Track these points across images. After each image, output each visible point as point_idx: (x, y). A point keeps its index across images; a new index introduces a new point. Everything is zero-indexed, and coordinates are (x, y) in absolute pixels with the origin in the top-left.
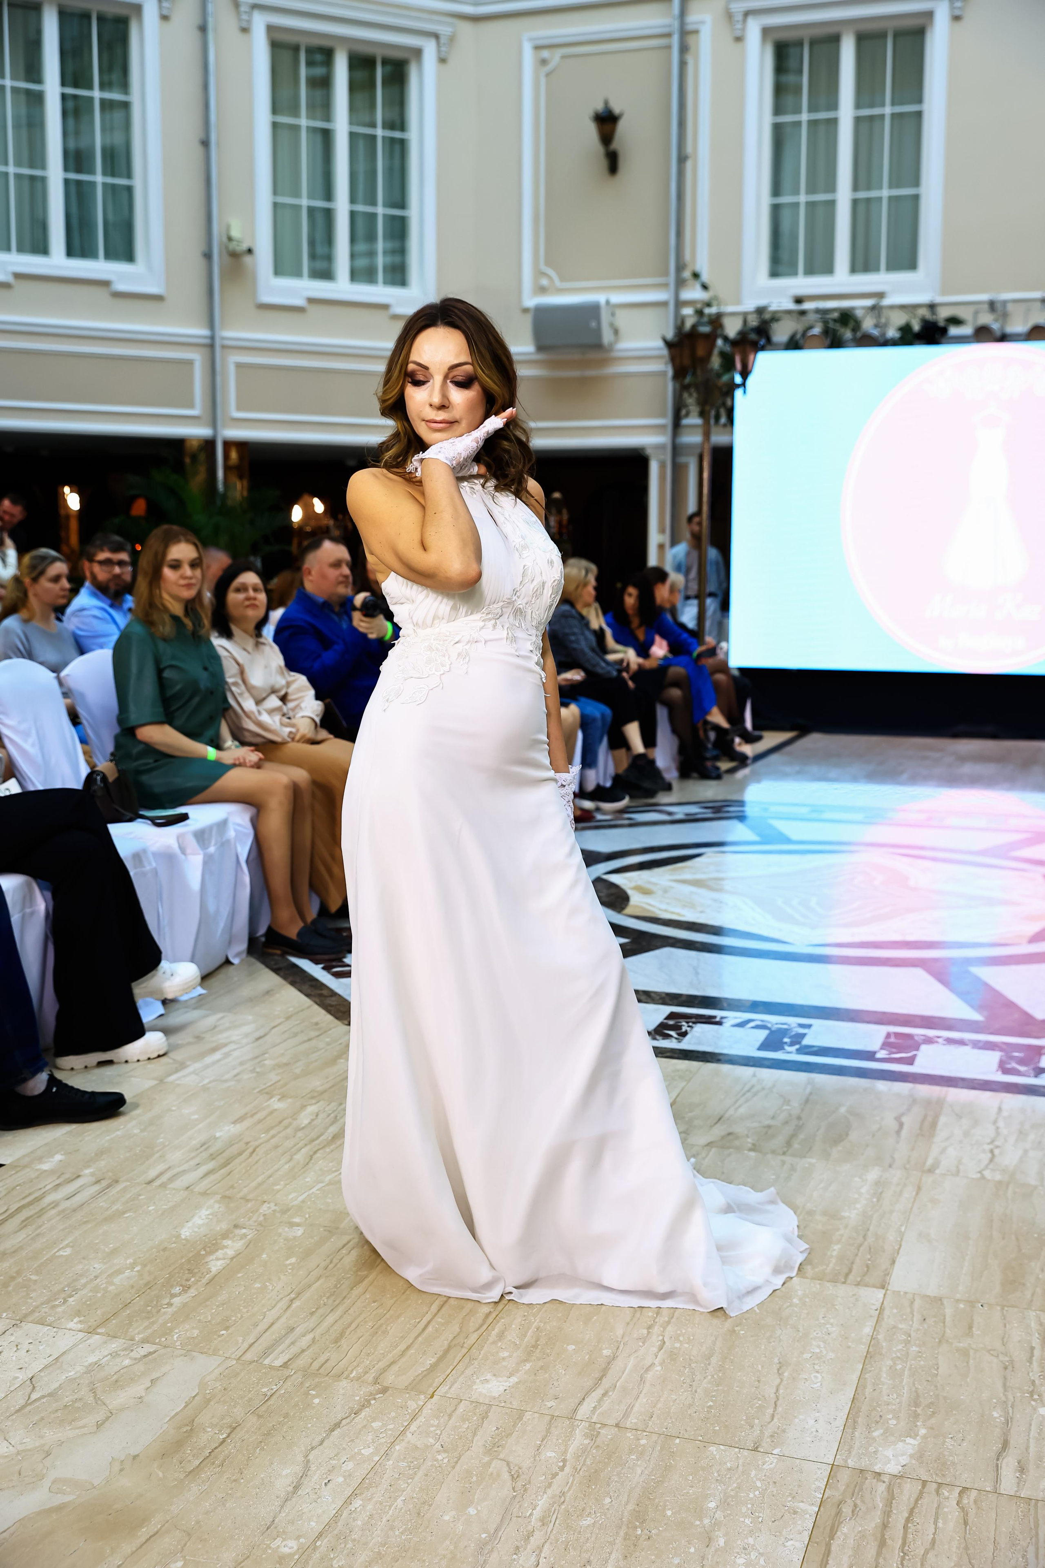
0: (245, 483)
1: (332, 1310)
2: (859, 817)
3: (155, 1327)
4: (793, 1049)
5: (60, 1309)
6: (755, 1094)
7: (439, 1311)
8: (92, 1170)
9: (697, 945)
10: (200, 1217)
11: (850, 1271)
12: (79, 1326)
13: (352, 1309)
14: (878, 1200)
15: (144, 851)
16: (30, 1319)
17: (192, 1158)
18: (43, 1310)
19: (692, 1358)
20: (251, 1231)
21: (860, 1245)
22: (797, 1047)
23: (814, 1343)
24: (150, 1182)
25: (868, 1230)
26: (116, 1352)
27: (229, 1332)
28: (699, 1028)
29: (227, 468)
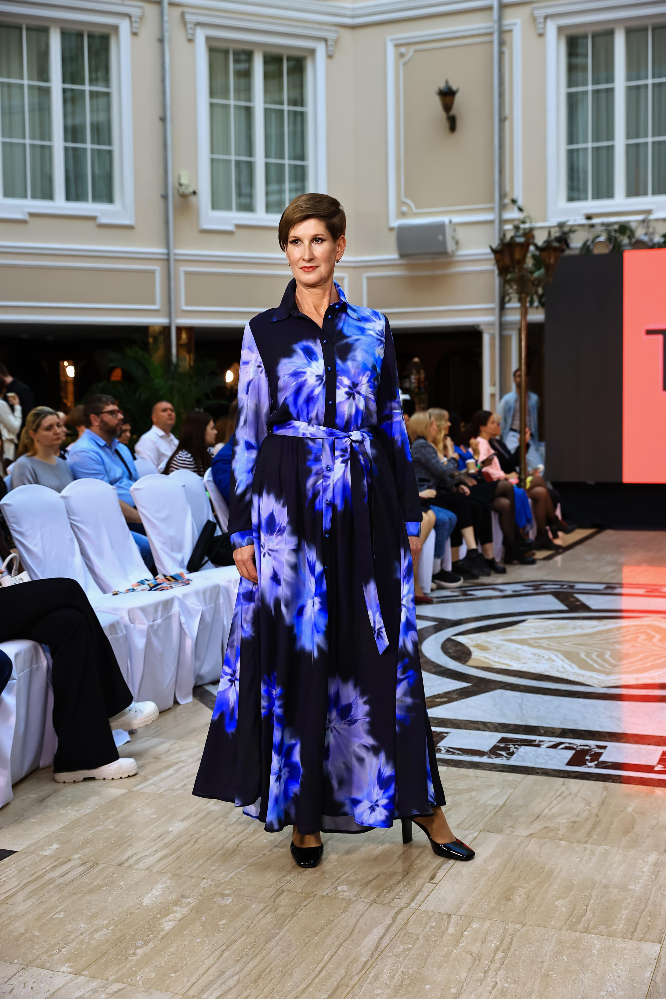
0: (192, 356)
1: (253, 958)
2: (642, 591)
3: (124, 970)
4: (593, 764)
5: (56, 957)
6: (565, 798)
7: (330, 959)
8: (79, 856)
9: (521, 688)
10: (157, 890)
11: (635, 930)
12: (69, 970)
13: (267, 957)
14: (656, 877)
15: (118, 622)
16: (34, 964)
17: (152, 846)
18: (44, 958)
19: (517, 994)
20: (194, 900)
21: (643, 911)
22: (596, 762)
23: (609, 984)
24: (120, 865)
25: (649, 899)
26: (96, 989)
27: (178, 974)
28: (523, 750)
29: (179, 346)
